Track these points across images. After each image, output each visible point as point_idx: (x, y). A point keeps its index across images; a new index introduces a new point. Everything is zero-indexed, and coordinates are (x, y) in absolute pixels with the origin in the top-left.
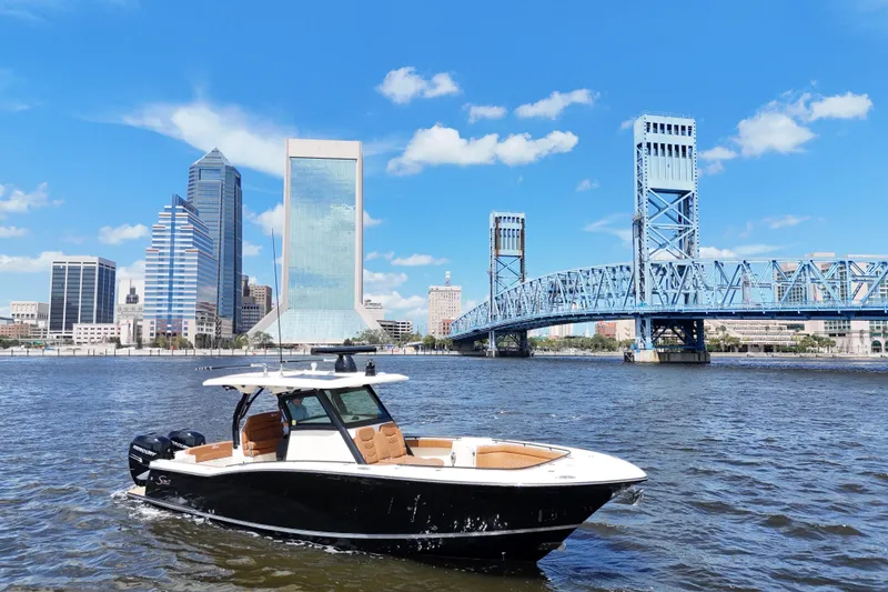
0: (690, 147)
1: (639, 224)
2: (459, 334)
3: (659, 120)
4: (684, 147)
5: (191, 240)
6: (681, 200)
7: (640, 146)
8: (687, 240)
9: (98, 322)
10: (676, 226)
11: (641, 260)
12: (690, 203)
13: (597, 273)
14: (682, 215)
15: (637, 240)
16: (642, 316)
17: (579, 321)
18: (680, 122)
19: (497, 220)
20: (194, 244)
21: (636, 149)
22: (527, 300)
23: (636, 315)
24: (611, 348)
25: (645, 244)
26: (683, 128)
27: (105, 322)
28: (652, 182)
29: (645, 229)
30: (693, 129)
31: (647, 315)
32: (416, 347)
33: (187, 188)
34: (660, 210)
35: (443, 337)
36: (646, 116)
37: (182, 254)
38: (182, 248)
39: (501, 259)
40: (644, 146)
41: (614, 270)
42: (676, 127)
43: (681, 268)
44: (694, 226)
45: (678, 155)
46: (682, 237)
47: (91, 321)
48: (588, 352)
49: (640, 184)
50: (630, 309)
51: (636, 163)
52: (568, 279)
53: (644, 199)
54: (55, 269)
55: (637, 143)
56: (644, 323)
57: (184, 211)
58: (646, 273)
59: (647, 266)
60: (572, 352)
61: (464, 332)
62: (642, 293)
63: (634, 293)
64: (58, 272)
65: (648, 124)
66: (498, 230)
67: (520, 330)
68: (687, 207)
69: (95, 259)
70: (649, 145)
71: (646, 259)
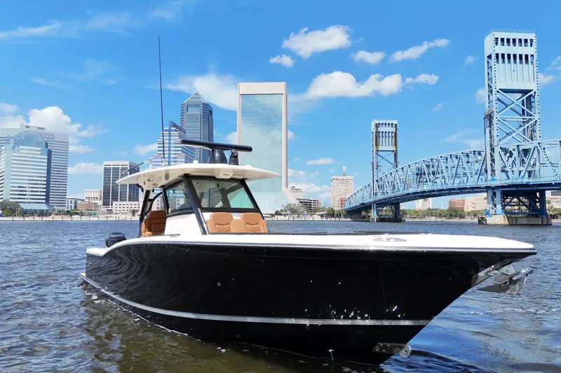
0: (532, 56)
1: (489, 117)
2: (351, 206)
3: (505, 35)
4: (527, 56)
5: (181, 149)
6: (525, 97)
7: (490, 57)
8: (530, 129)
9: (130, 200)
10: (520, 118)
11: (491, 145)
12: (532, 100)
13: (454, 159)
14: (525, 108)
15: (488, 130)
16: (493, 189)
17: (440, 195)
18: (523, 36)
19: (377, 126)
20: (182, 151)
21: (486, 59)
22: (400, 180)
23: (488, 188)
24: (462, 217)
25: (495, 133)
26: (526, 41)
27: (133, 201)
28: (500, 84)
29: (495, 121)
30: (534, 41)
31: (497, 187)
32: (322, 216)
33: (180, 117)
34: (506, 106)
35: (340, 209)
36: (494, 33)
37: (175, 158)
38: (175, 154)
39: (380, 153)
40: (494, 57)
41: (468, 155)
42: (520, 40)
43: (526, 152)
44: (536, 117)
45: (521, 62)
46: (526, 127)
47: (126, 200)
48: (444, 219)
49: (490, 86)
50: (482, 184)
51: (486, 71)
52: (431, 164)
53: (494, 98)
54: (105, 169)
55: (487, 54)
56: (494, 194)
57: (176, 131)
58: (496, 156)
59: (497, 150)
60: (433, 219)
61: (354, 205)
62: (493, 171)
63: (486, 171)
64: (107, 170)
65: (497, 39)
66: (377, 133)
67: (395, 202)
68: (529, 103)
69: (127, 163)
70: (497, 55)
71: (495, 144)
